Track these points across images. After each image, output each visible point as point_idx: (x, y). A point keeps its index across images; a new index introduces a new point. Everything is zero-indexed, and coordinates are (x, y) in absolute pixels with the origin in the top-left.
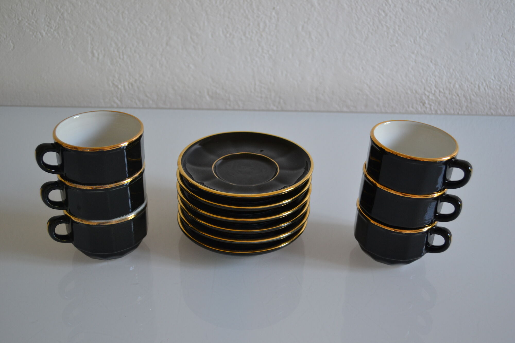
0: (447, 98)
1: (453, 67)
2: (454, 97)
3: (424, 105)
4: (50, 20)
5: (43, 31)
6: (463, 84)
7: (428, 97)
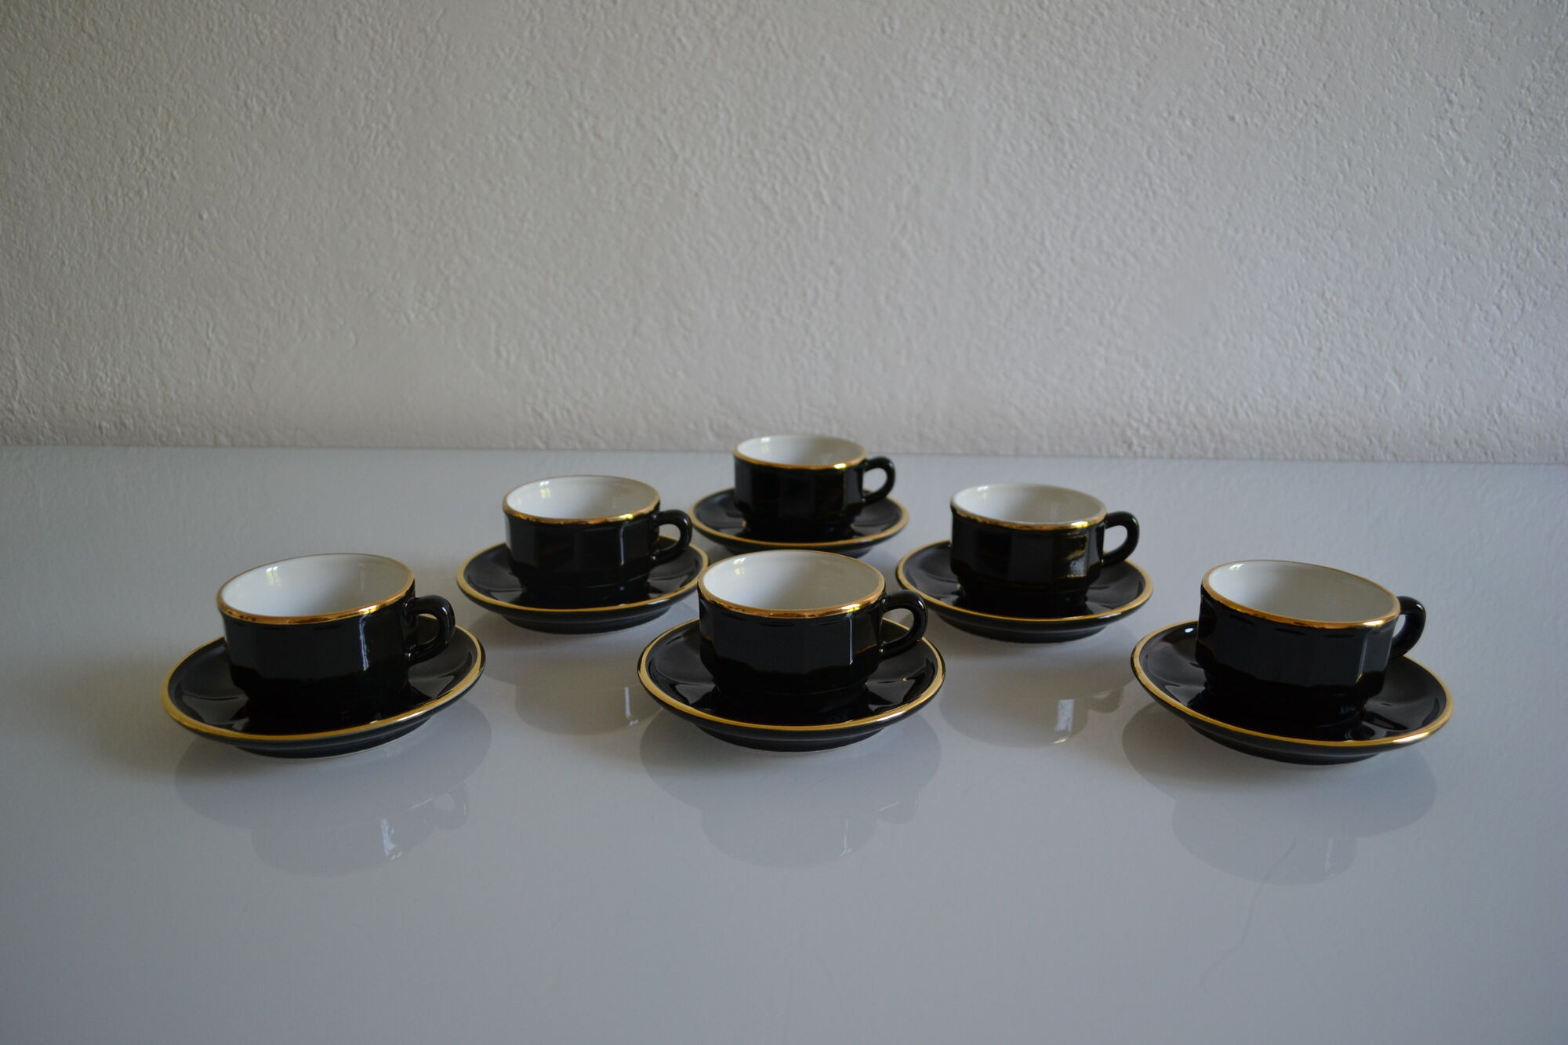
1: (1181, 371)
4: (425, 289)
5: (410, 312)
6: (1204, 403)
7: (1138, 430)
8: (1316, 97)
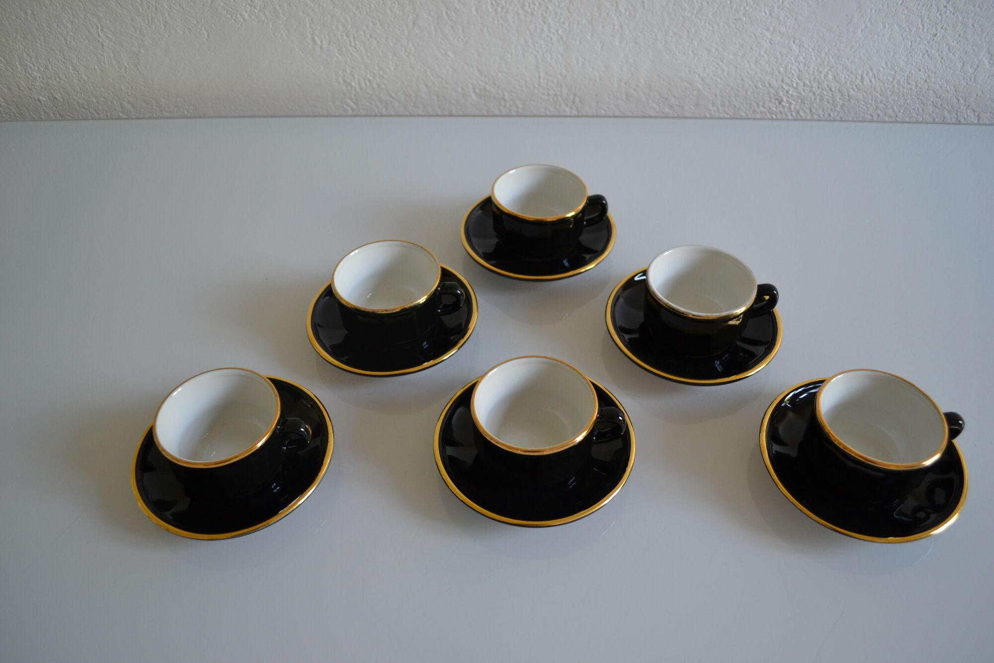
0: (814, 94)
1: (827, 50)
2: (825, 93)
3: (780, 103)
5: (244, 13)
6: (840, 73)
7: (787, 92)
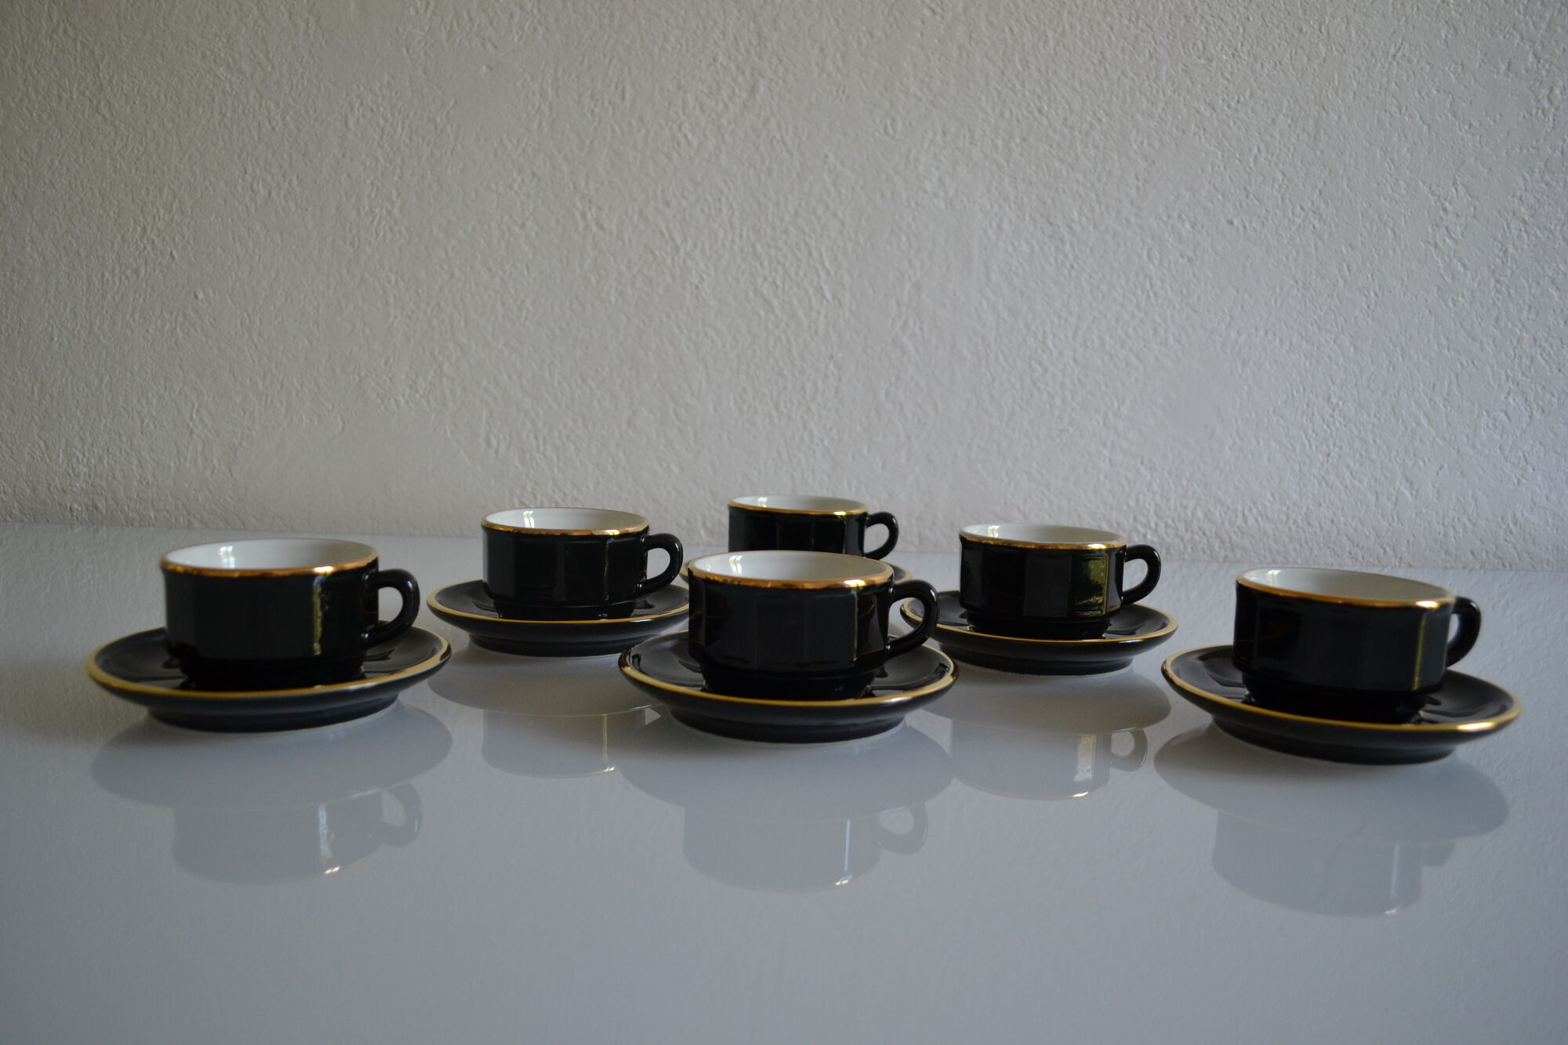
1: (1188, 475)
2: (1197, 538)
4: (417, 375)
5: (400, 398)
6: (1212, 509)
8: (1313, 203)
